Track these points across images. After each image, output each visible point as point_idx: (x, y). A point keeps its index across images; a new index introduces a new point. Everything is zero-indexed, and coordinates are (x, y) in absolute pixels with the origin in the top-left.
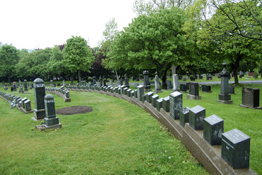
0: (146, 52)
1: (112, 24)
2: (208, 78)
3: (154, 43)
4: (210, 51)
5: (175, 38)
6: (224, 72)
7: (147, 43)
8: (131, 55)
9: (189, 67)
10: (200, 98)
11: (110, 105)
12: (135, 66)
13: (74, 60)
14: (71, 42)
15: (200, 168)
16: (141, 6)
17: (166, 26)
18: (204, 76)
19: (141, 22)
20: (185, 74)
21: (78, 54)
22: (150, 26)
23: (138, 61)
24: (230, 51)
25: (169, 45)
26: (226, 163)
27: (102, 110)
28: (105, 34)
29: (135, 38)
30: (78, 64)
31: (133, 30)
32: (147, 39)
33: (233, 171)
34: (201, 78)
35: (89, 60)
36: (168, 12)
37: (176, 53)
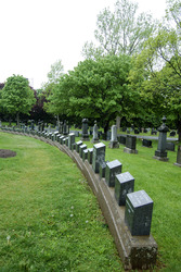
0: (89, 99)
1: (58, 66)
2: (152, 133)
3: (99, 90)
4: (156, 104)
5: (121, 88)
6: (162, 127)
7: (91, 90)
8: (73, 100)
9: (135, 119)
10: (136, 152)
11: (38, 152)
12: (77, 113)
13: (13, 101)
14: (11, 81)
15: (105, 230)
16: (91, 50)
17: (113, 73)
18: (149, 130)
19: (86, 66)
20: (130, 126)
21: (18, 94)
22: (96, 72)
23: (80, 107)
24: (176, 107)
25: (114, 94)
26: (126, 228)
27: (26, 155)
28: (50, 76)
29: (79, 83)
30: (18, 105)
31: (78, 74)
32: (92, 85)
33: (131, 237)
34: (145, 131)
35: (30, 102)
36: (117, 59)
37: (121, 104)
